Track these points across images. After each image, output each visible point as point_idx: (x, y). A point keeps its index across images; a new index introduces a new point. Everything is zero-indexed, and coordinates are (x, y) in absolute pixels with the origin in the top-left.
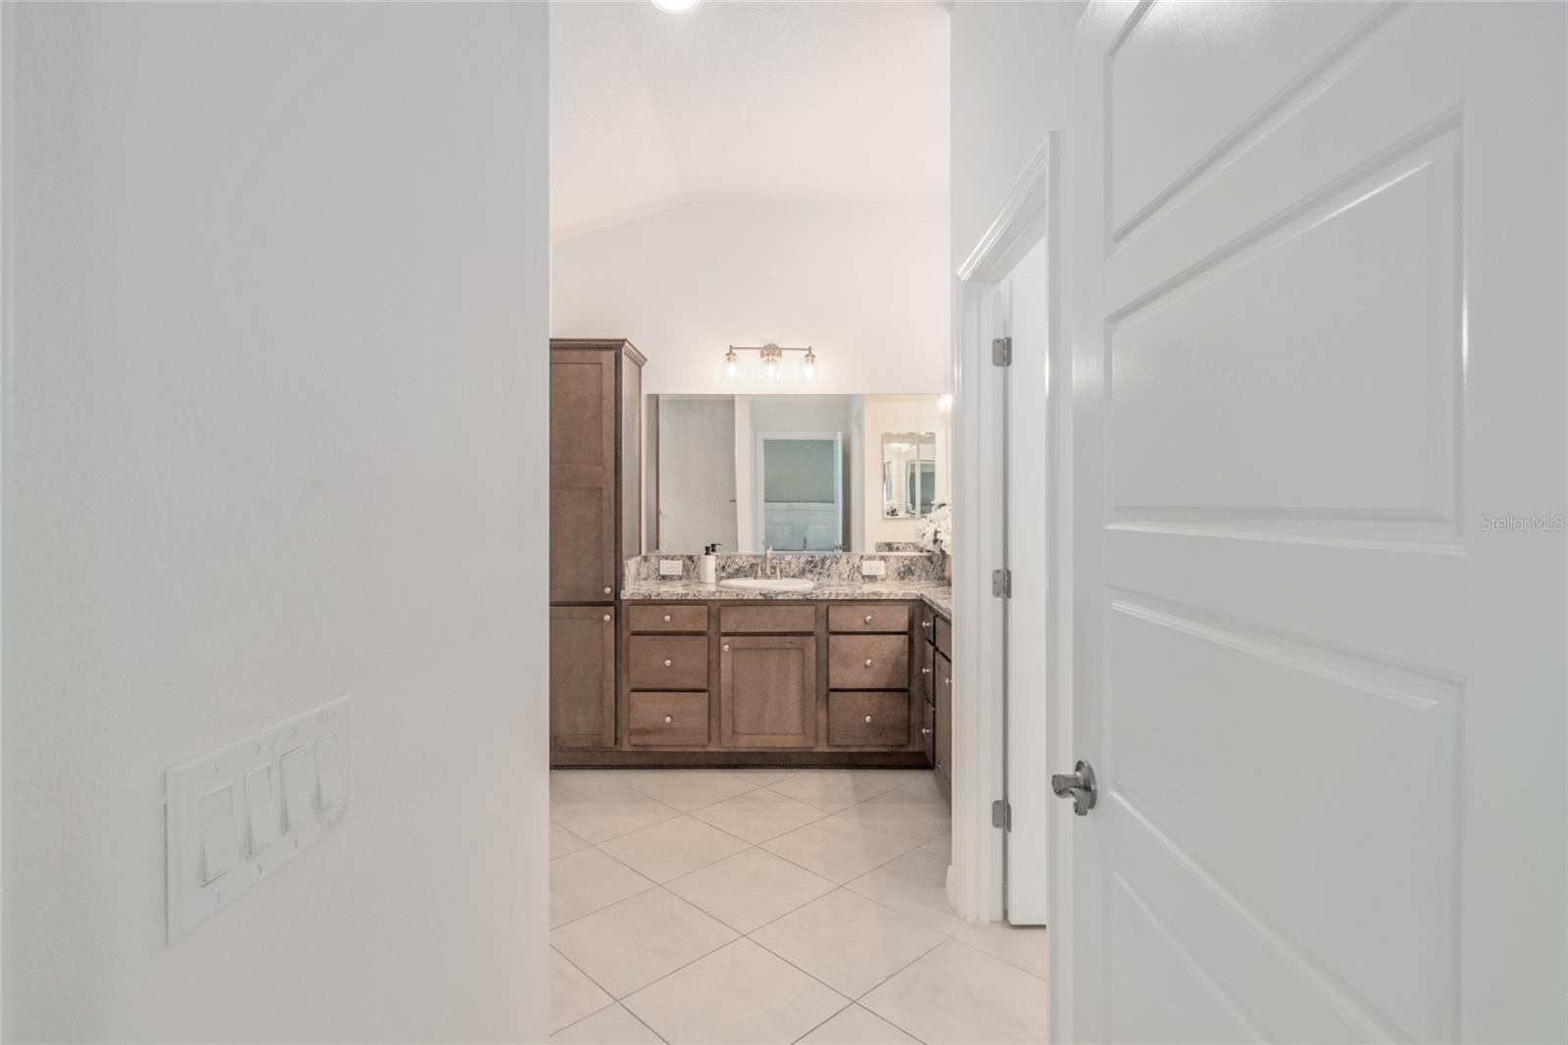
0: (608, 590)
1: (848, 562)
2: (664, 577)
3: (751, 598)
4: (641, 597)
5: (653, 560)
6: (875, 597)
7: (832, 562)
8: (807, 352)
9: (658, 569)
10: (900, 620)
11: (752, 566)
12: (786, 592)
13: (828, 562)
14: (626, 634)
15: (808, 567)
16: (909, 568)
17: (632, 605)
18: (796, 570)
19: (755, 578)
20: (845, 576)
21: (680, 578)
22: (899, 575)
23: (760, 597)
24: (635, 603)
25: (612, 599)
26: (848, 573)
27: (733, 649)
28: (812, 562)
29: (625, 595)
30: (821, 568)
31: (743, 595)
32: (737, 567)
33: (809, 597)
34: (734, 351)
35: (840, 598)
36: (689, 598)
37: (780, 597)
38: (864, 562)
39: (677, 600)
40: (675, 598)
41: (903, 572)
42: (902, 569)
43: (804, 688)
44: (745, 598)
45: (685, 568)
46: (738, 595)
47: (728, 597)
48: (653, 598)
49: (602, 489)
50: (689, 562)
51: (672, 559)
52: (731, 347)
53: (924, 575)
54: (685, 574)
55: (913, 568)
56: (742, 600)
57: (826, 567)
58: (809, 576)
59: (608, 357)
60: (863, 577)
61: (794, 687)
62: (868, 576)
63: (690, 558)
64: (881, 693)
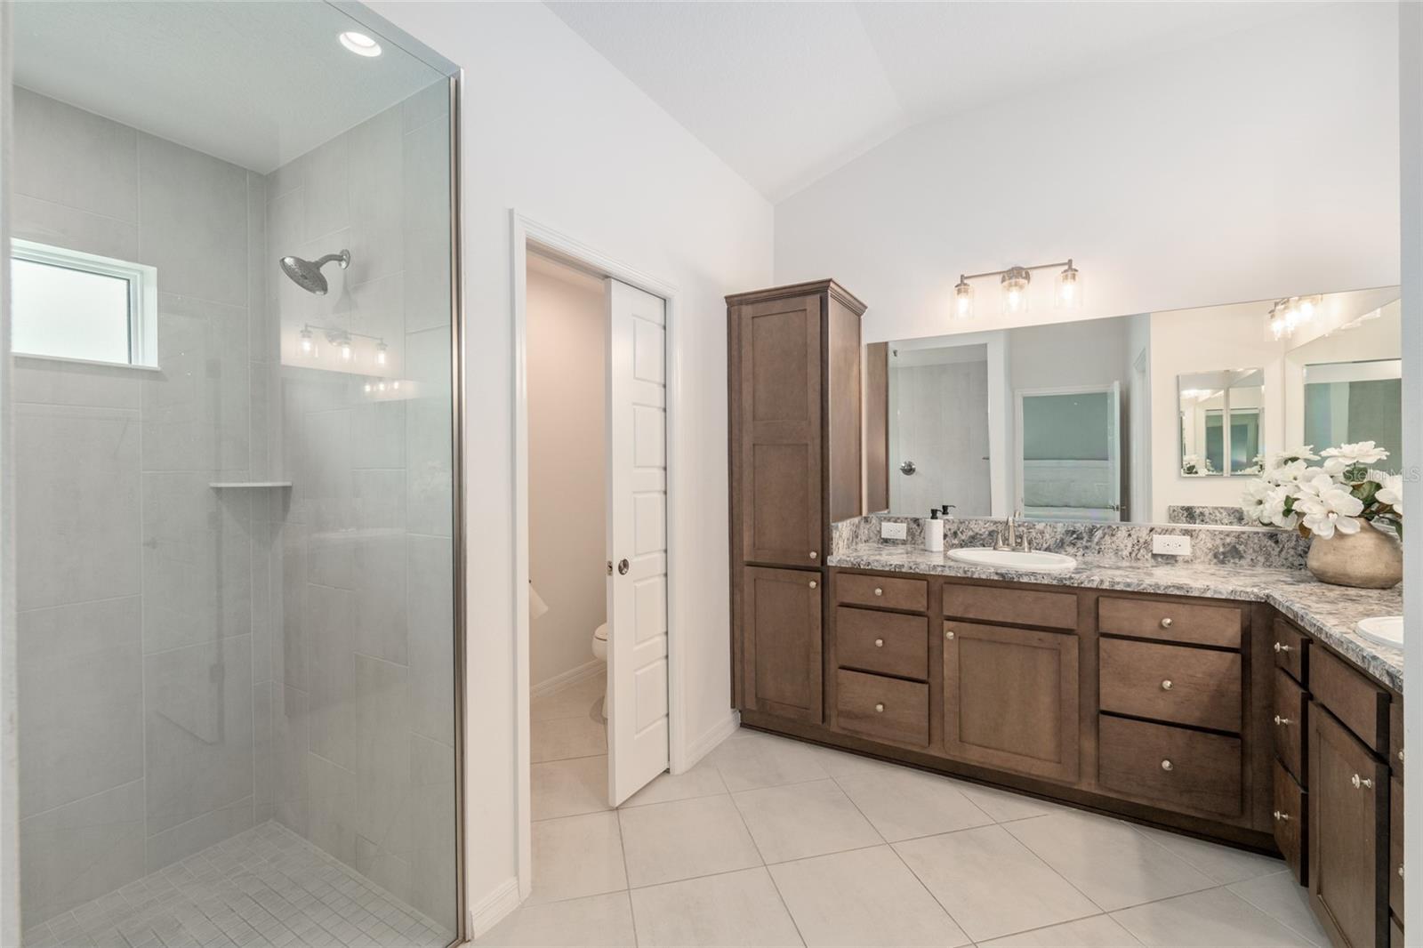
0: (813, 555)
1: (1130, 535)
2: (886, 541)
3: (984, 577)
4: (850, 565)
5: (874, 521)
6: (1178, 593)
7: (1104, 535)
8: (1066, 267)
9: (880, 532)
10: (1229, 630)
11: (991, 533)
12: (1033, 574)
13: (1099, 534)
14: (833, 604)
15: (1069, 539)
16: (1234, 547)
17: (840, 572)
18: (1051, 542)
19: (995, 549)
20: (1126, 553)
21: (904, 542)
22: (1215, 556)
23: (996, 578)
24: (843, 571)
25: (818, 564)
26: (1129, 549)
27: (960, 638)
28: (1074, 532)
29: (832, 561)
30: (1088, 541)
31: (973, 573)
32: (971, 533)
33: (1068, 583)
34: (965, 281)
35: (1118, 588)
36: (904, 570)
37: (1025, 580)
38: (1156, 537)
39: (890, 571)
40: (887, 569)
41: (1223, 553)
42: (1221, 550)
43: (1059, 701)
44: (976, 576)
45: (909, 531)
46: (965, 572)
47: (953, 574)
48: (862, 567)
49: (807, 445)
50: (915, 526)
51: (895, 522)
52: (962, 276)
53: (1261, 559)
54: (910, 538)
55: (1241, 548)
56: (972, 578)
57: (1096, 540)
58: (1071, 550)
59: (812, 303)
60: (1154, 556)
61: (1045, 700)
62: (1162, 556)
63: (916, 521)
64: (1189, 732)
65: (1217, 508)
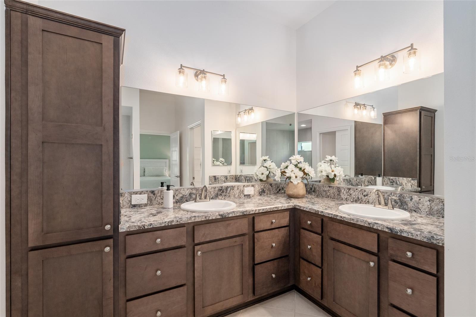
0: (108, 227)
1: (238, 189)
2: (134, 206)
3: (214, 218)
4: (138, 228)
5: (126, 195)
6: (276, 209)
7: (231, 189)
8: (223, 77)
9: (130, 201)
10: (285, 220)
11: (190, 194)
12: (234, 212)
13: (229, 189)
14: (122, 257)
15: (219, 193)
16: (263, 189)
17: (127, 235)
18: (213, 195)
19: (195, 202)
20: (237, 196)
21: (146, 205)
22: (259, 193)
23: (219, 217)
24: (129, 233)
25: (111, 233)
26: (238, 194)
27: (203, 253)
28: (221, 190)
29: (123, 227)
30: (226, 193)
32: (181, 195)
33: (245, 213)
34: (183, 68)
35: (260, 212)
36: (173, 224)
37: (230, 215)
38: (245, 188)
39: (165, 226)
40: (163, 225)
41: (261, 192)
43: (242, 267)
44: (210, 218)
45: (149, 199)
46: (206, 217)
47: (200, 220)
49: (102, 145)
50: (152, 195)
51: (140, 194)
52: (181, 65)
53: (269, 192)
54: (149, 202)
55: (265, 189)
56: (209, 220)
57: (228, 192)
58: (220, 197)
59: (107, 41)
60: (245, 195)
61: (237, 268)
62: (247, 195)
63: (153, 192)
64: (278, 260)
65: (221, 176)
